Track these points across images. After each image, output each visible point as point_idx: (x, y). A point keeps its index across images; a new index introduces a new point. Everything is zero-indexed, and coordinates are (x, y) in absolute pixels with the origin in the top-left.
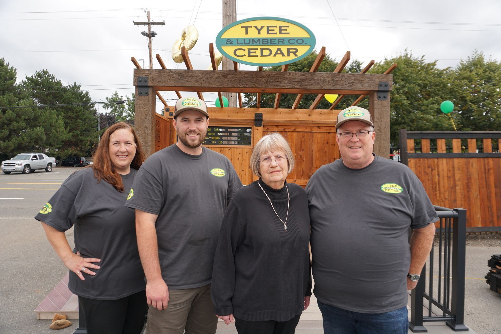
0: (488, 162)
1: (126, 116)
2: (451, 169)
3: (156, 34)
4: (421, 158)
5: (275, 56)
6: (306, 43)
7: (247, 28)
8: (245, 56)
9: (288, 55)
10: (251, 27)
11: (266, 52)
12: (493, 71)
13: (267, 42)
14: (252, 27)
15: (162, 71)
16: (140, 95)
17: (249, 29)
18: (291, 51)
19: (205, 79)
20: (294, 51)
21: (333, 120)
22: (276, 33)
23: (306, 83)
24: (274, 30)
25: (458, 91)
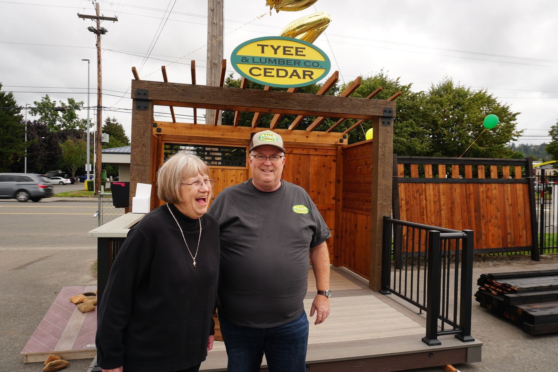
0: (469, 188)
1: (60, 125)
2: (437, 194)
3: (106, 31)
4: (410, 183)
5: (291, 77)
6: (321, 67)
7: (263, 46)
8: (260, 76)
9: (304, 78)
10: (267, 46)
11: (282, 73)
12: (462, 96)
13: (283, 63)
14: (269, 46)
15: (164, 85)
16: (139, 109)
17: (265, 47)
18: (306, 73)
19: (211, 96)
20: (310, 73)
21: (330, 142)
22: (292, 55)
23: (315, 106)
24: (290, 51)
25: (430, 115)
